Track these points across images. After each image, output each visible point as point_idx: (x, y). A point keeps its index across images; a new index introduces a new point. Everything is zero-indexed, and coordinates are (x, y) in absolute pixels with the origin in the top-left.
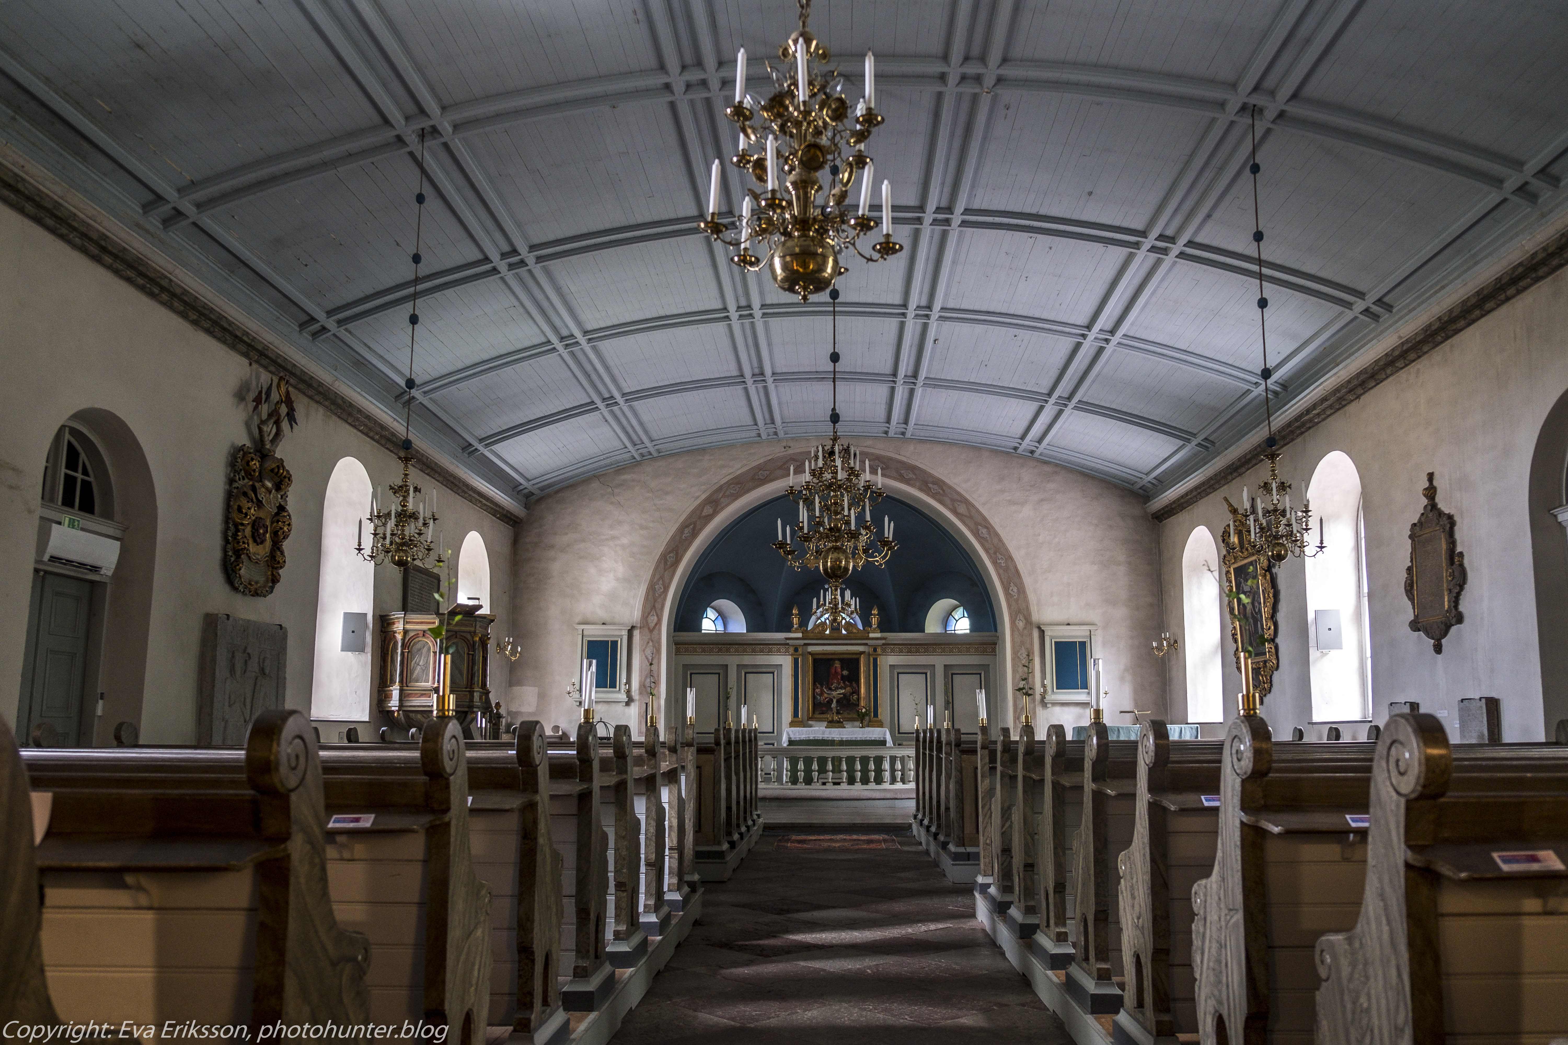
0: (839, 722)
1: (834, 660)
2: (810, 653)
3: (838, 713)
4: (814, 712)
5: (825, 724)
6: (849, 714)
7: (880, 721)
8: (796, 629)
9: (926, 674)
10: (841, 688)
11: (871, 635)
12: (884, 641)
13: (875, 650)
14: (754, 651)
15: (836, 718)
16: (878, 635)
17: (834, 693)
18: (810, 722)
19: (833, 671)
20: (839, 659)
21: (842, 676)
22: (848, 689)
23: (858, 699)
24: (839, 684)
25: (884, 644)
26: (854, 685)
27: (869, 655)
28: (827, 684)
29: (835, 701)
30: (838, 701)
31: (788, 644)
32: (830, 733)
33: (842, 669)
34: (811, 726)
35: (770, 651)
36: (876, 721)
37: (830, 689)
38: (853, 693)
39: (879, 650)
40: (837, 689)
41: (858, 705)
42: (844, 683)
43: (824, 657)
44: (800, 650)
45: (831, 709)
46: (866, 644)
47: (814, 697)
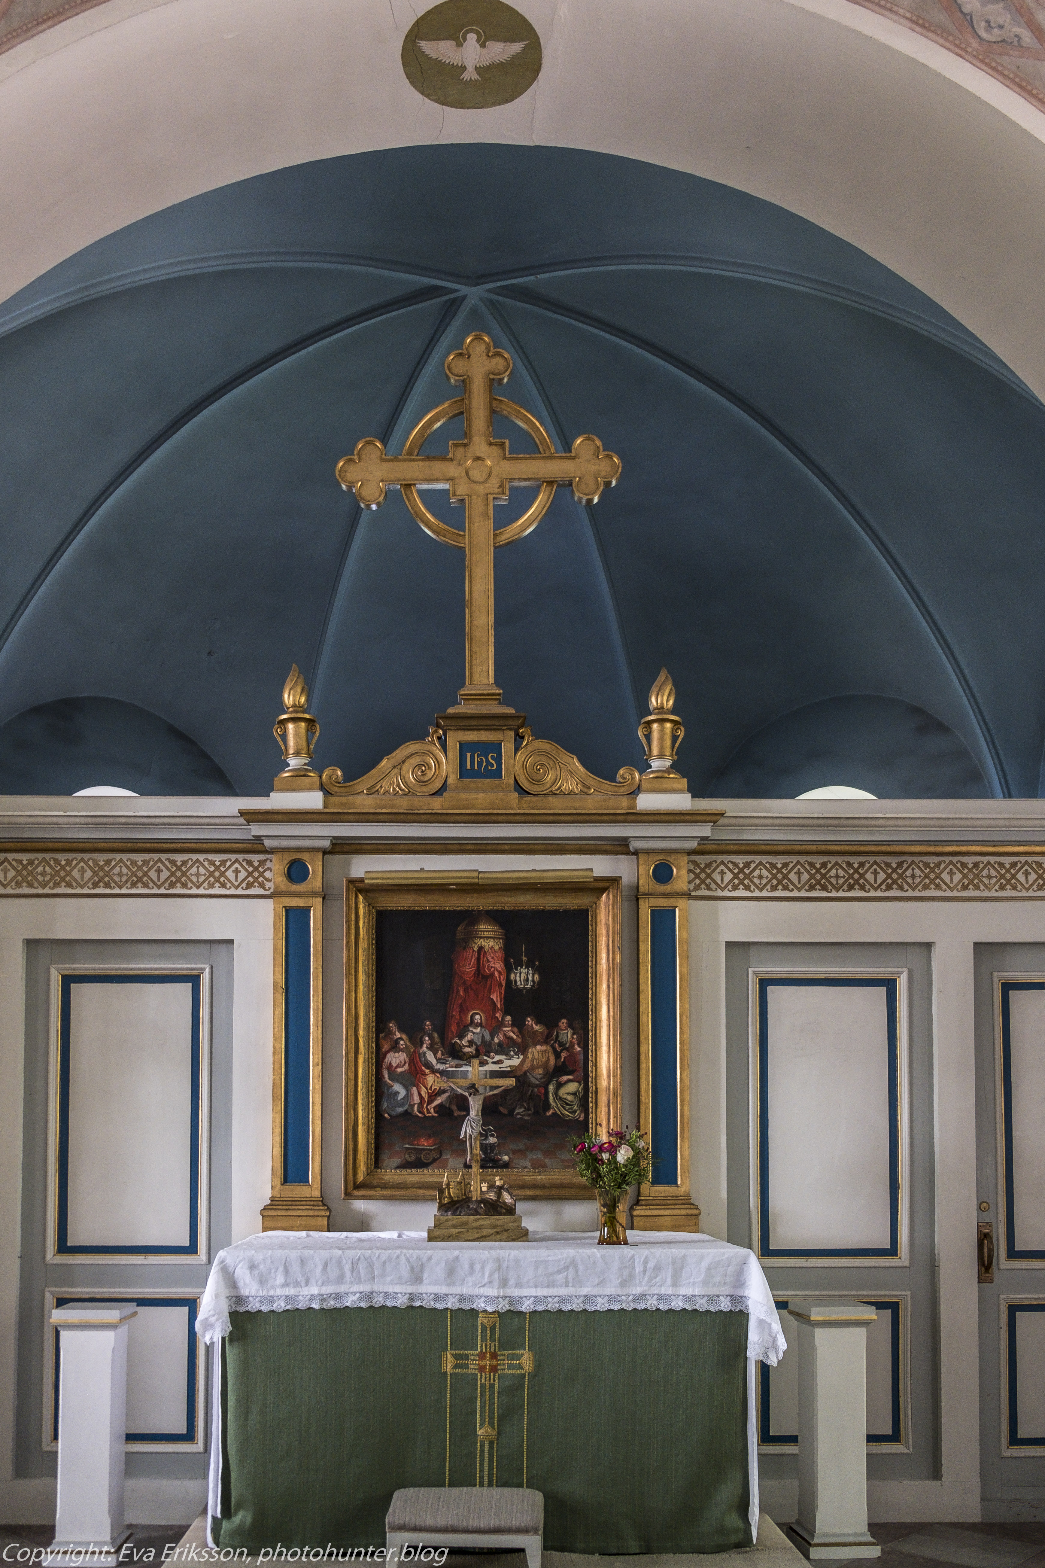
0: (494, 1208)
1: (470, 917)
2: (358, 886)
3: (489, 1162)
4: (377, 1162)
5: (429, 1212)
6: (538, 1166)
7: (687, 1202)
8: (300, 773)
9: (890, 985)
10: (502, 1049)
11: (646, 802)
12: (705, 831)
13: (663, 873)
14: (102, 878)
15: (479, 1188)
16: (682, 801)
17: (473, 1071)
18: (360, 1205)
19: (468, 968)
20: (496, 916)
21: (512, 993)
22: (537, 1052)
23: (585, 1099)
24: (495, 1027)
25: (705, 848)
26: (567, 1034)
27: (636, 896)
28: (442, 1030)
29: (475, 1105)
30: (490, 1110)
31: (256, 846)
32: (451, 1272)
33: (511, 960)
34: (362, 1224)
35: (179, 877)
36: (664, 1202)
37: (455, 1053)
38: (560, 1070)
39: (681, 876)
40: (483, 1050)
41: (583, 1127)
42: (519, 1024)
43: (426, 903)
44: (315, 867)
45: (460, 1147)
46: (620, 847)
47: (379, 1091)
